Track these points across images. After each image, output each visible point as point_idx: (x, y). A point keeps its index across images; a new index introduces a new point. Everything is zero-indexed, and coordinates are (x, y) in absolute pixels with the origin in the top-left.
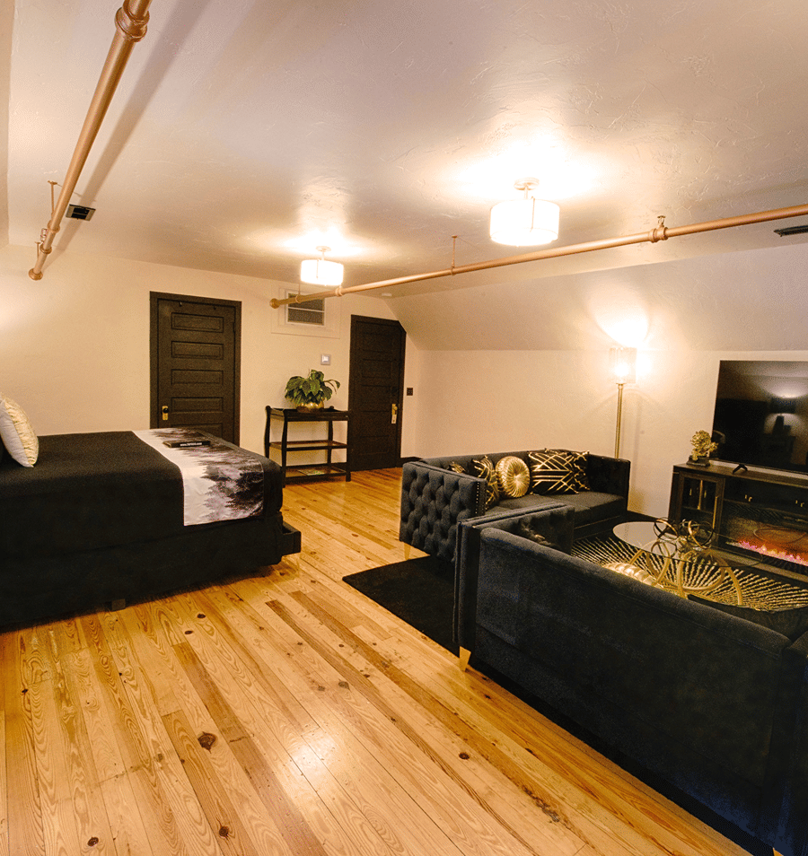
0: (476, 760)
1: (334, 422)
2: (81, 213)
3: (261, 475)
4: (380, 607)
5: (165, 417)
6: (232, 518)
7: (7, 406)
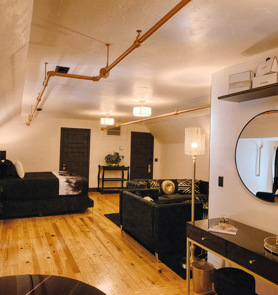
0: (110, 243)
1: (124, 171)
2: (39, 110)
3: (81, 182)
4: (110, 221)
5: (64, 168)
6: (73, 194)
7: (18, 162)
